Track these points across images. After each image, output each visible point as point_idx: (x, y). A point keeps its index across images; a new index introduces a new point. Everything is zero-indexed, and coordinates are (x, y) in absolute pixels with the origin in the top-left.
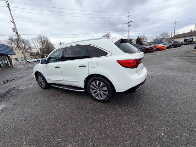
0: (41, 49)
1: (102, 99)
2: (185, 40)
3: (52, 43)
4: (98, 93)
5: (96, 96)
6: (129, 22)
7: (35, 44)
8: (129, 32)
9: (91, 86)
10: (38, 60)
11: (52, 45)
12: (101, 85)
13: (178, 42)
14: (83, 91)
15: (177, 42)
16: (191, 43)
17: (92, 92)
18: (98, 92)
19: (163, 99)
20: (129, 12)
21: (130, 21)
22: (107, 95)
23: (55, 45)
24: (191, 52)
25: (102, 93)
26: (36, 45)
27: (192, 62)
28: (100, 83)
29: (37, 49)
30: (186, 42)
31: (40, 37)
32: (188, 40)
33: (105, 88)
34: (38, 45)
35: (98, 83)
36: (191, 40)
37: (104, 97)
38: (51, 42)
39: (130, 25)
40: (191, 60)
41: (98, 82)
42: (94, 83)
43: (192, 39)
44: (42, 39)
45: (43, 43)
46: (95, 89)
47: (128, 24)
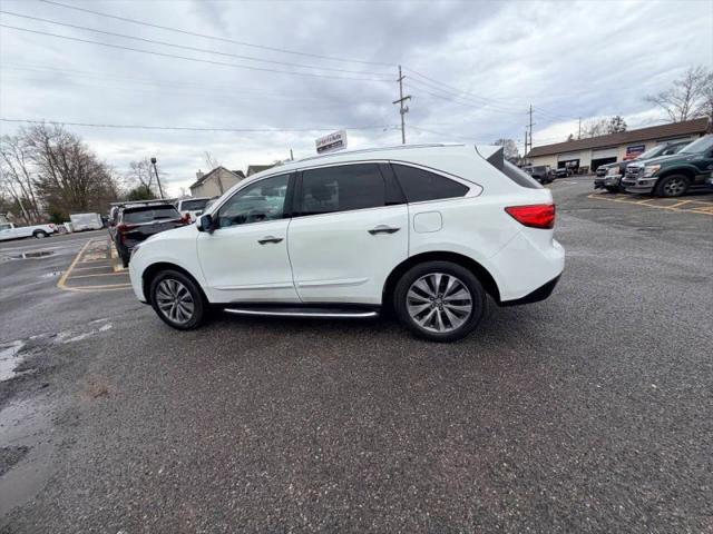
0: (43, 186)
1: (448, 330)
2: (561, 164)
3: (99, 160)
4: (435, 314)
5: (426, 324)
6: (402, 100)
7: (13, 160)
8: (403, 129)
9: (411, 294)
10: (35, 234)
11: (99, 168)
12: (450, 284)
13: (548, 170)
14: (373, 314)
15: (543, 168)
16: (576, 173)
17: (412, 311)
18: (437, 308)
19: (600, 314)
20: (400, 68)
21: (404, 96)
22: (467, 317)
23: (112, 167)
24: (590, 196)
25: (450, 310)
26: (15, 164)
27: (608, 221)
28: (445, 281)
29: (25, 184)
30: (564, 169)
31: (41, 134)
32: (567, 164)
33: (463, 295)
34: (30, 166)
35: (438, 281)
36: (574, 163)
37: (458, 324)
38: (94, 156)
39: (407, 110)
40: (601, 219)
41: (438, 278)
42: (422, 285)
43: (578, 161)
44: (53, 144)
45: (55, 157)
46: (425, 303)
47: (399, 104)
